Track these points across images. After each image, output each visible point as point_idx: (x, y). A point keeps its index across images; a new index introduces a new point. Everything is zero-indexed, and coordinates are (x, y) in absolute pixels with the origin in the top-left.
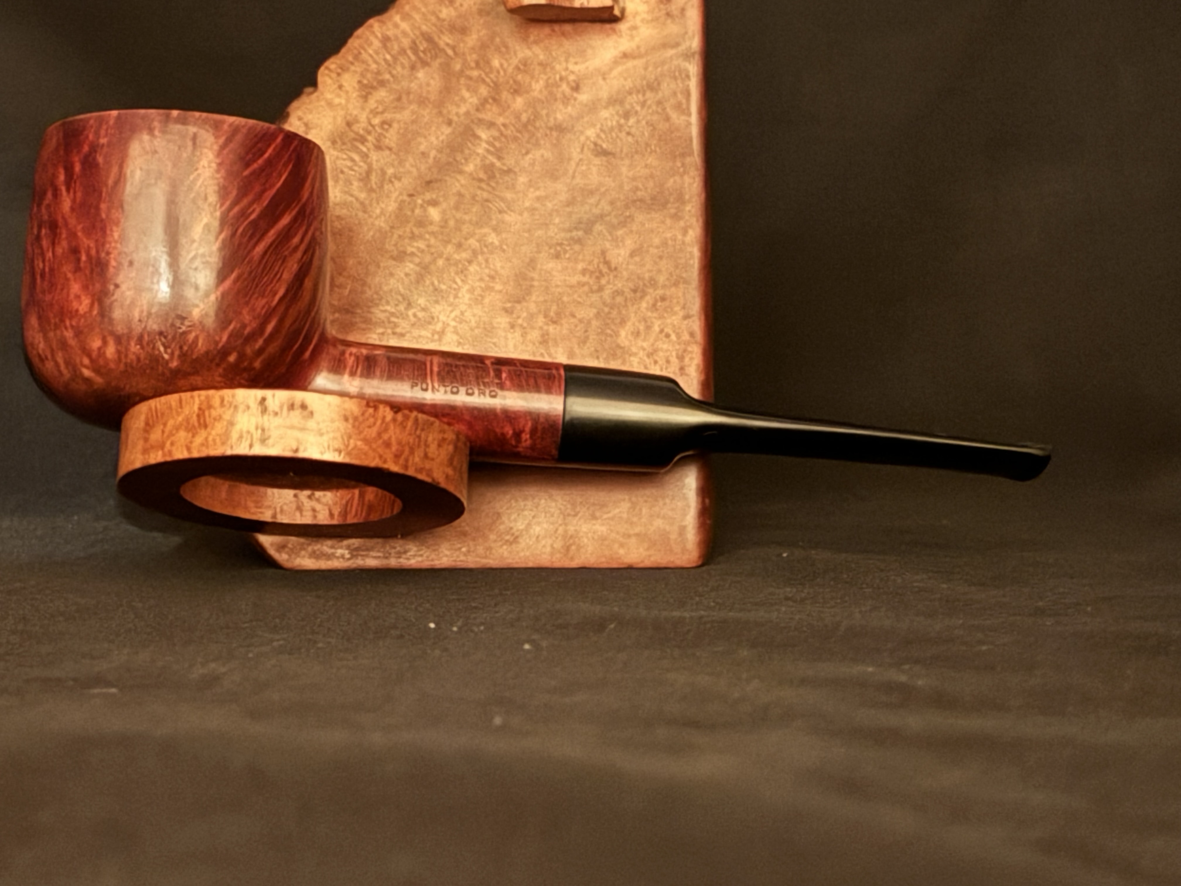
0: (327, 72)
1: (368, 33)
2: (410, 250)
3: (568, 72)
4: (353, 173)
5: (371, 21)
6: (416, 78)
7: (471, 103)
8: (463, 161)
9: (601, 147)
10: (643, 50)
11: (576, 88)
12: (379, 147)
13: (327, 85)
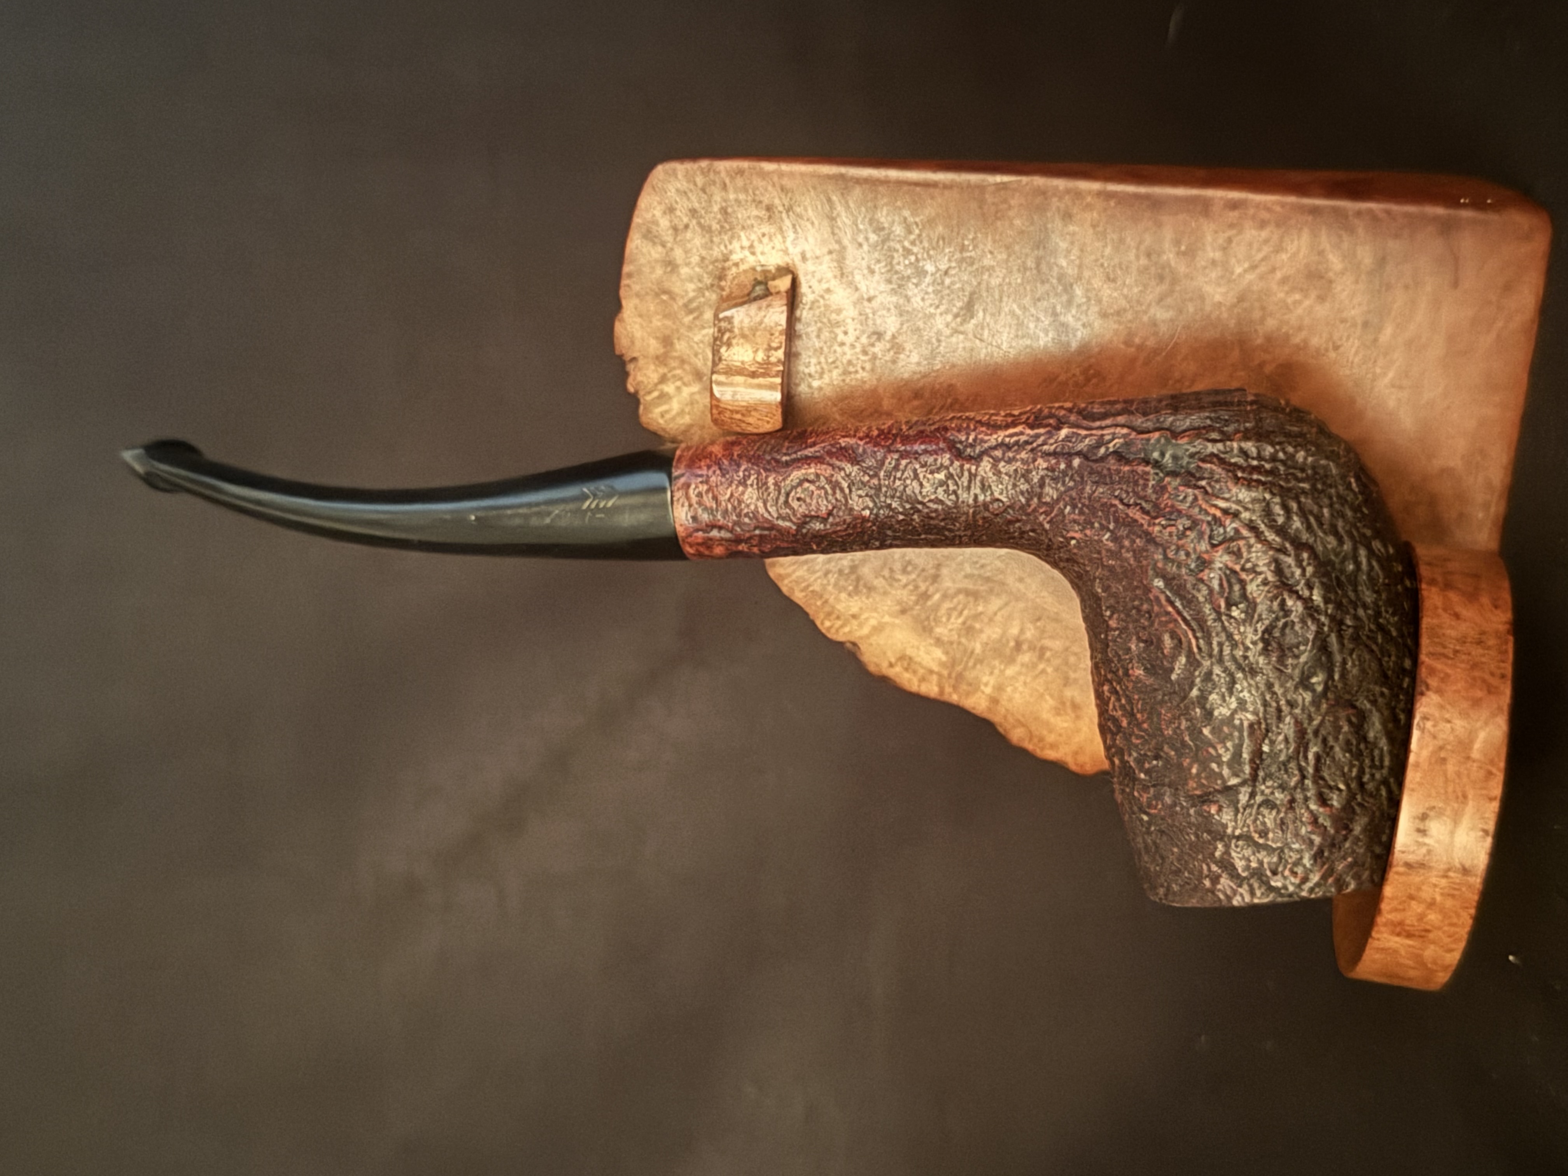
0: (833, 630)
1: (786, 582)
3: (857, 345)
4: (966, 612)
5: (772, 574)
9: (961, 308)
10: (837, 247)
11: (879, 335)
12: (935, 578)
13: (850, 632)
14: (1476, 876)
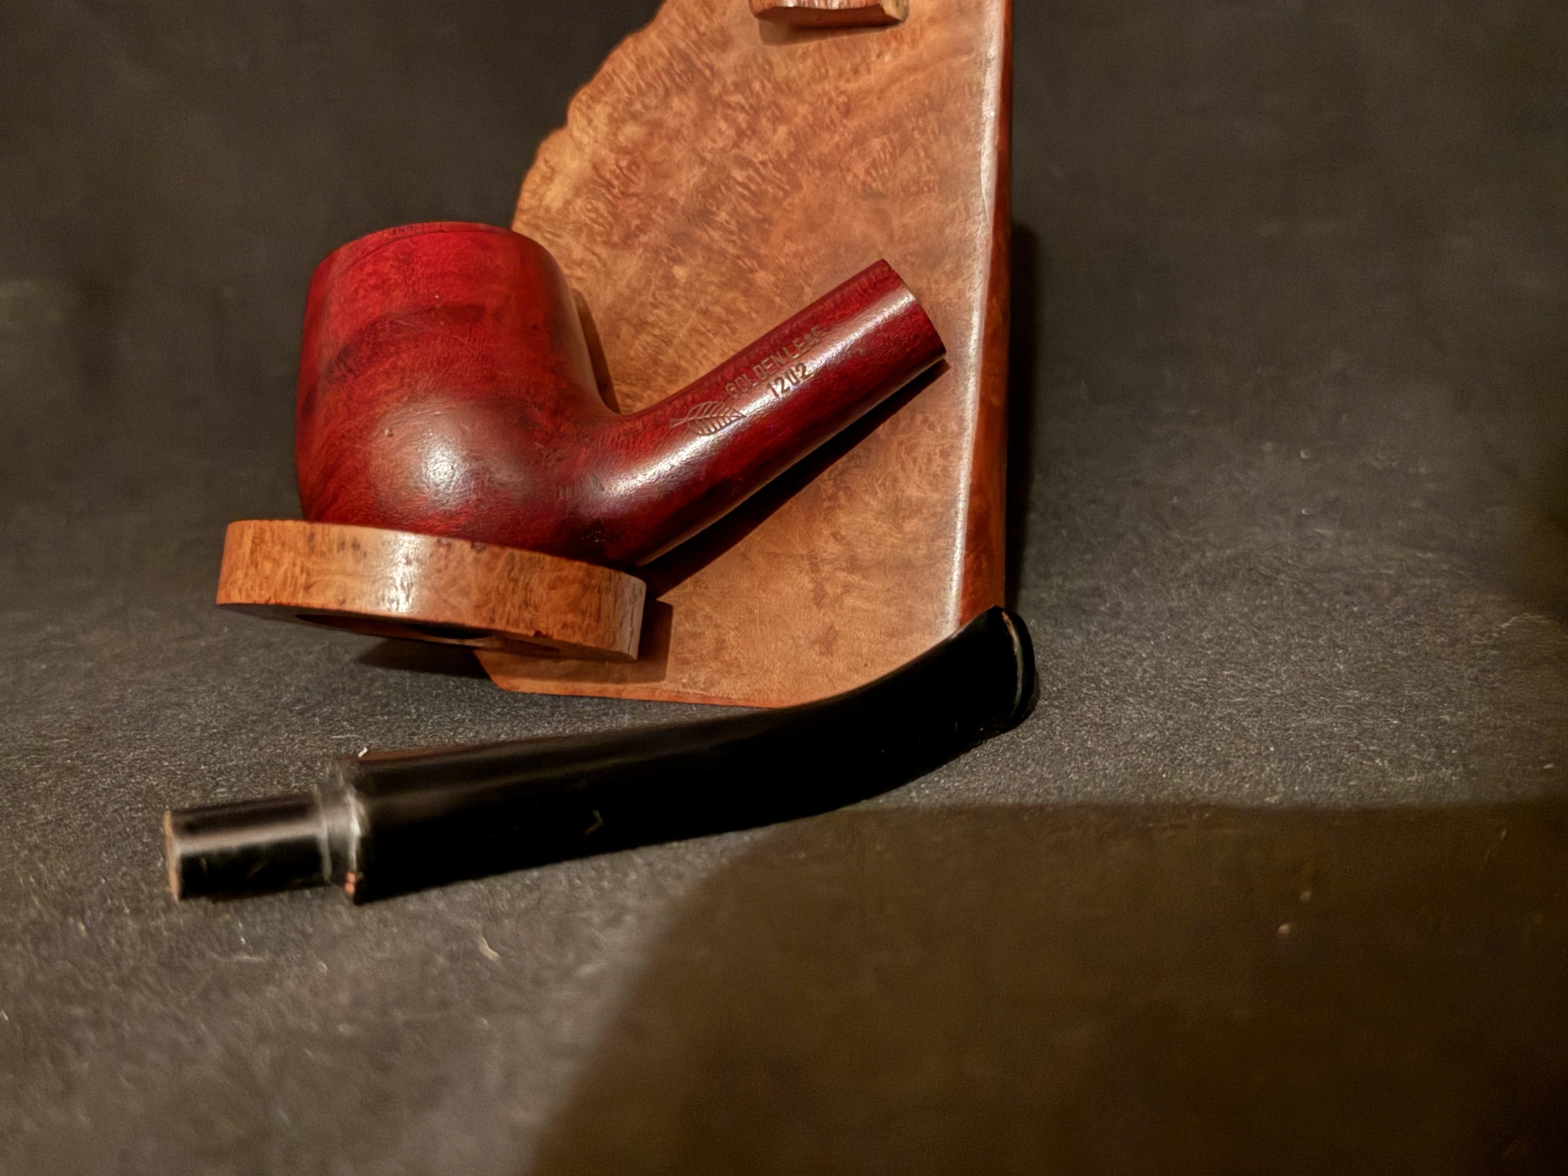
0: (578, 104)
1: (622, 55)
2: (651, 319)
3: (838, 93)
4: (596, 226)
5: (627, 40)
6: (671, 108)
7: (728, 136)
8: (714, 209)
9: (870, 187)
10: (926, 60)
11: (847, 112)
12: (625, 195)
13: (576, 120)
14: (303, 598)
